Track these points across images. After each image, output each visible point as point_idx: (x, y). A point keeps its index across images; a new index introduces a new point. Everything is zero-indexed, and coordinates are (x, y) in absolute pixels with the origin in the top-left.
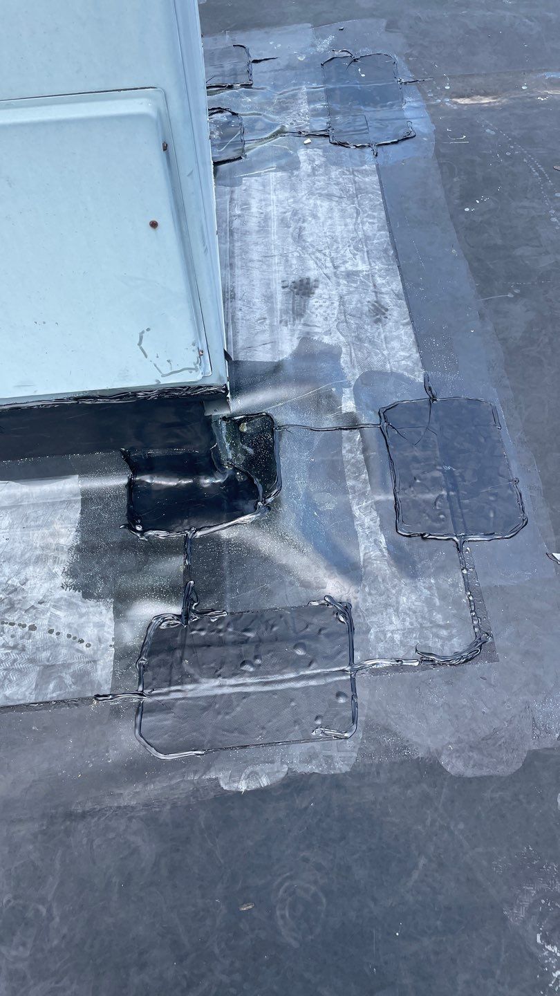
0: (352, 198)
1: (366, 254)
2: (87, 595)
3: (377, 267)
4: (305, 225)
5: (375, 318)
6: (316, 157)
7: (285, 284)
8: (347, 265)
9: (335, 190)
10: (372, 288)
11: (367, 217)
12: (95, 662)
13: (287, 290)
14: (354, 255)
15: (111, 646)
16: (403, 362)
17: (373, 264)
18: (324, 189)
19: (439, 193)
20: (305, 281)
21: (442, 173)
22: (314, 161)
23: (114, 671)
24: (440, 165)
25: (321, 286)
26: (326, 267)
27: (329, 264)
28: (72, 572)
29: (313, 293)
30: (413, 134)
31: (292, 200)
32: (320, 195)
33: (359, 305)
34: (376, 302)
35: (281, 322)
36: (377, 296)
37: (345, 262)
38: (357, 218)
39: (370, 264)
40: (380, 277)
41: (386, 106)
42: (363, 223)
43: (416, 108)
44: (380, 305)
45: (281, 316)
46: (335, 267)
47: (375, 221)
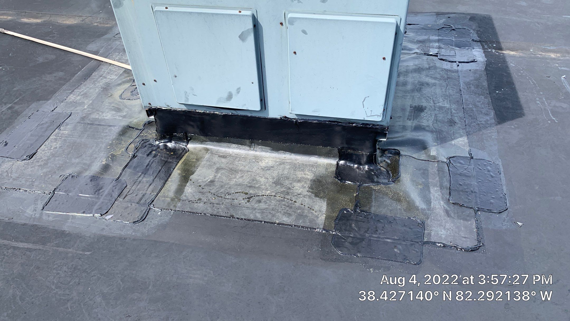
0: (445, 80)
1: (449, 101)
2: (316, 196)
3: (453, 107)
4: (423, 87)
5: (450, 124)
6: (431, 63)
7: (411, 106)
8: (440, 104)
9: (438, 76)
10: (450, 114)
11: (451, 88)
12: (318, 218)
13: (412, 108)
14: (444, 100)
15: (324, 214)
16: (460, 142)
17: (451, 105)
18: (433, 75)
19: (485, 84)
20: (420, 107)
21: (487, 77)
22: (430, 64)
23: (325, 223)
24: (487, 74)
25: (427, 109)
26: (430, 103)
27: (432, 102)
28: (311, 188)
29: (424, 111)
30: (476, 61)
31: (418, 77)
32: (431, 77)
33: (443, 119)
34: (451, 119)
35: (407, 119)
36: (451, 117)
37: (439, 102)
38: (446, 87)
39: (450, 105)
40: (454, 110)
41: (465, 49)
42: (449, 89)
43: (479, 51)
44: (453, 120)
45: (408, 117)
46: (434, 104)
47: (455, 89)
